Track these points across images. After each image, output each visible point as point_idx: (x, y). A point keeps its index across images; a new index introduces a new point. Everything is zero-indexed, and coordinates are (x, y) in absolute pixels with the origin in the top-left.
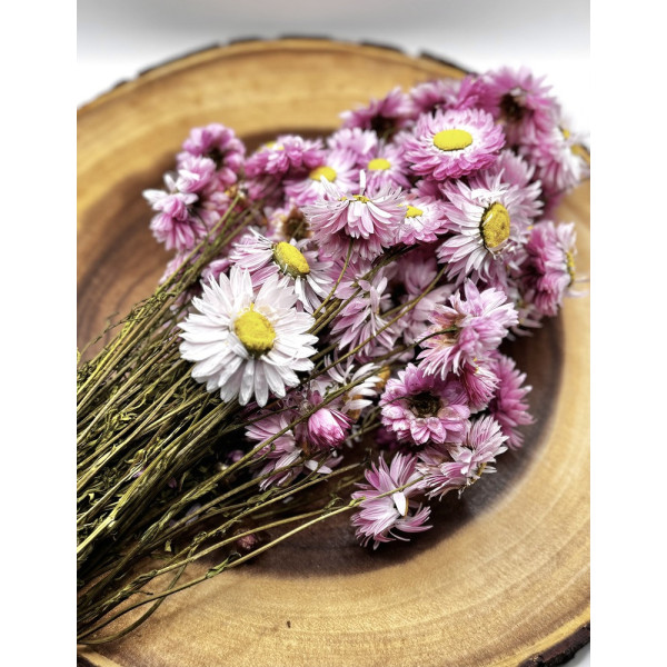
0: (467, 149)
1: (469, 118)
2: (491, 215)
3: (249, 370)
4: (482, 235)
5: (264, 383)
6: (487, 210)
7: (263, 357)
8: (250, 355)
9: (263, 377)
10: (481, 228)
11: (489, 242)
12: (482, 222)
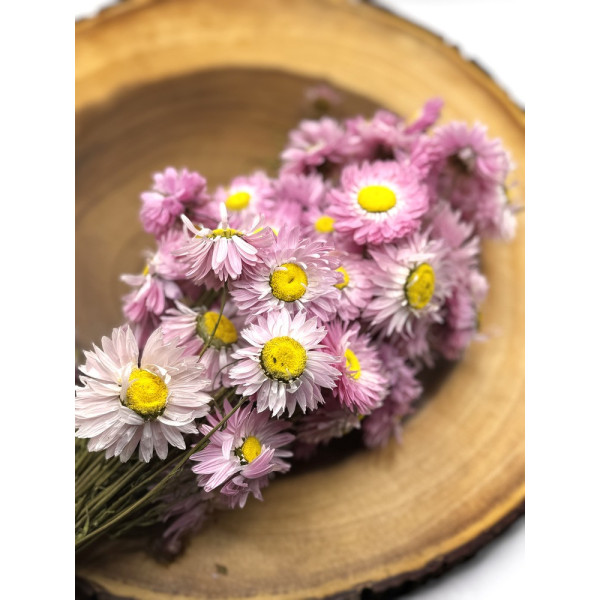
0: (391, 212)
1: (394, 176)
2: (416, 277)
3: (147, 434)
4: (407, 297)
5: (162, 439)
6: (412, 272)
7: (160, 418)
8: (146, 419)
9: (161, 434)
10: (405, 289)
11: (413, 304)
12: (407, 284)
